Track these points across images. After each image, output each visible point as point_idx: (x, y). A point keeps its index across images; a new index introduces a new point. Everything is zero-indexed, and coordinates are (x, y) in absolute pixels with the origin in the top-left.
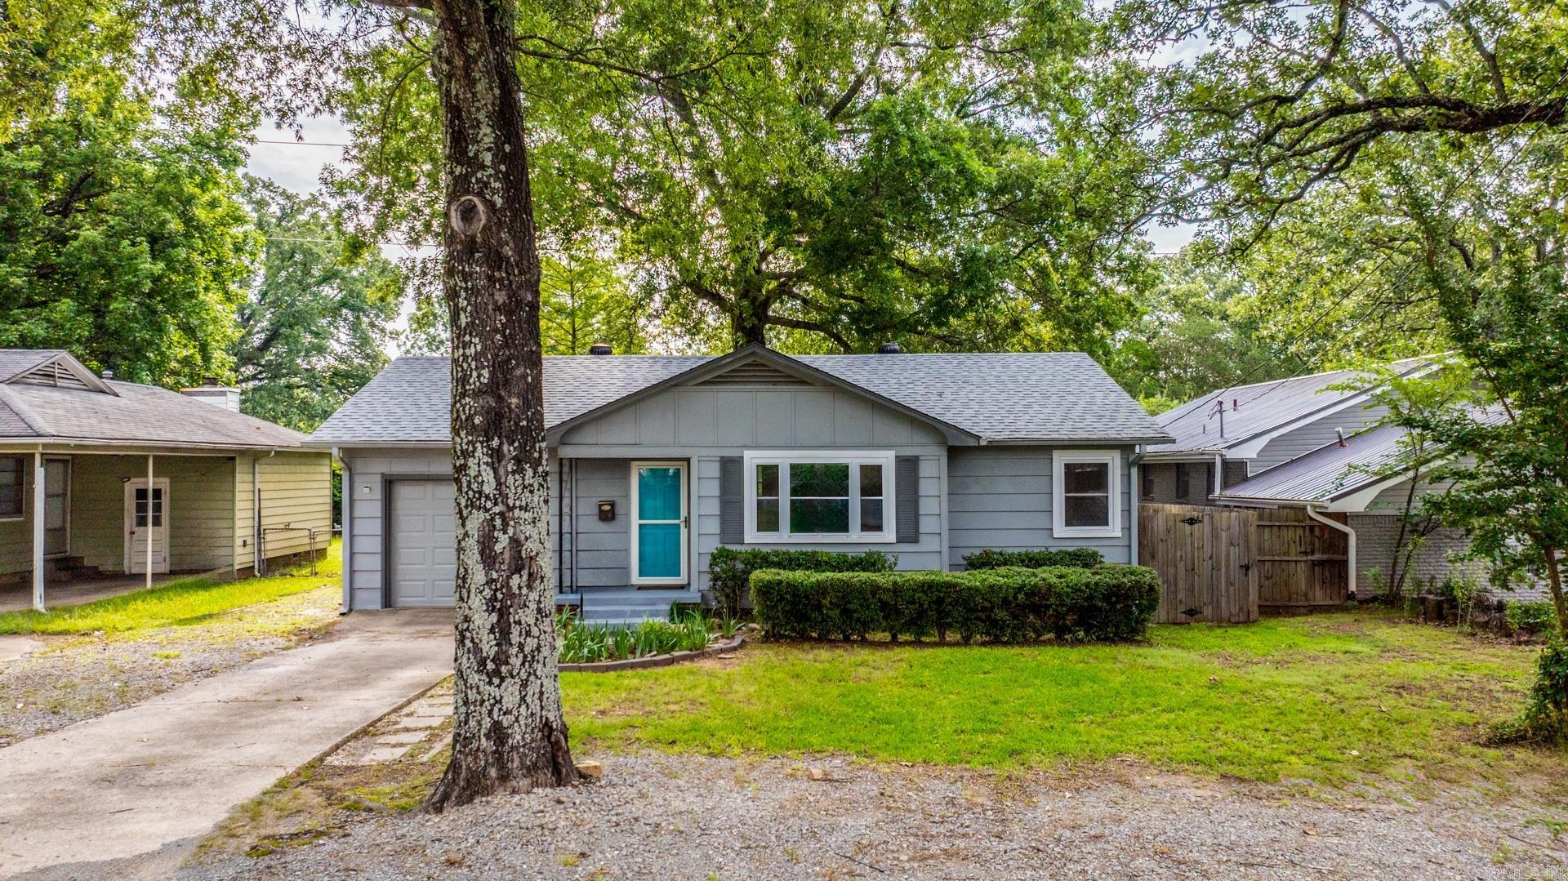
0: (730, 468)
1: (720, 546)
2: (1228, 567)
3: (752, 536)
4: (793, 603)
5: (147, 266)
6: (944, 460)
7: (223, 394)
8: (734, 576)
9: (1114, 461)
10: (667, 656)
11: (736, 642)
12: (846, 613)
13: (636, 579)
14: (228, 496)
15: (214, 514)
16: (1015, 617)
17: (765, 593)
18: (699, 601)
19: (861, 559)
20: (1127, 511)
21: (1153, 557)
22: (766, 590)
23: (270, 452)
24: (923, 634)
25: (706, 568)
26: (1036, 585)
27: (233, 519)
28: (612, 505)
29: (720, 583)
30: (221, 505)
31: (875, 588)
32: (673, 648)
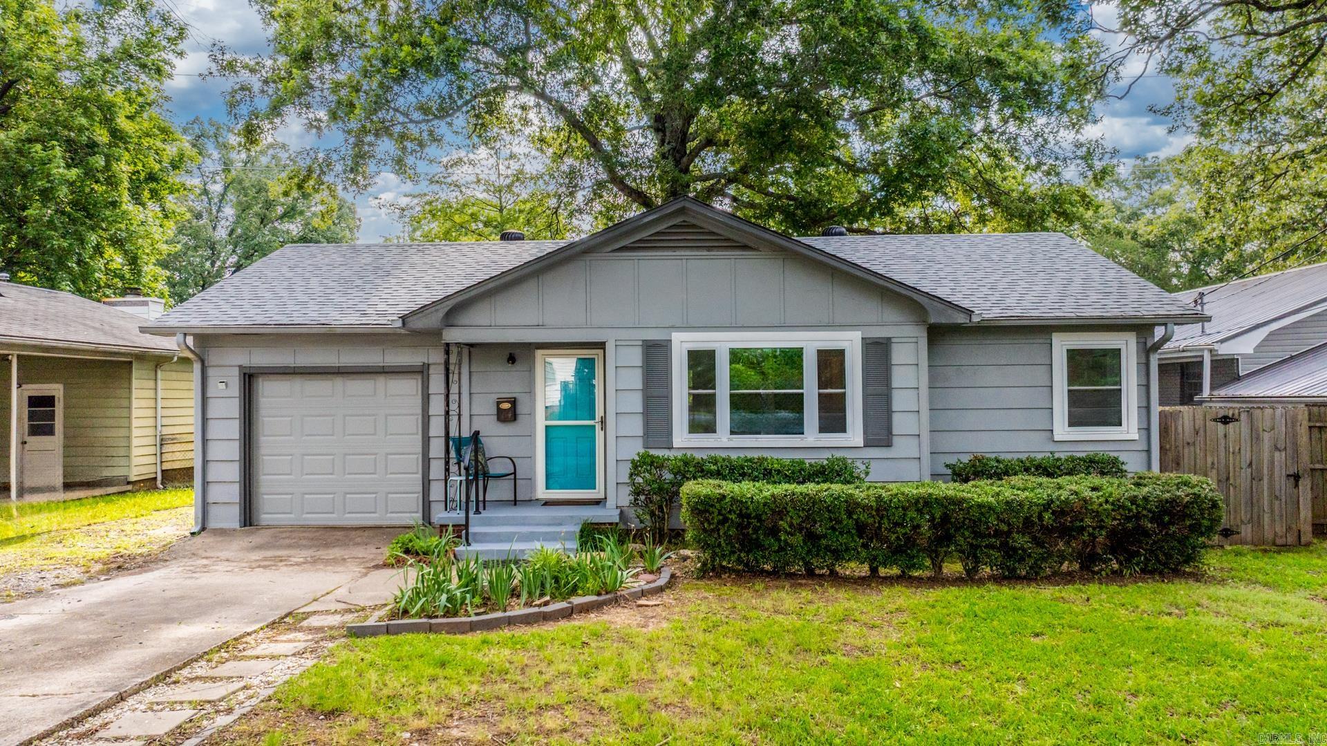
0: (655, 353)
1: (642, 451)
2: (1271, 476)
3: (683, 439)
4: (740, 526)
5: (61, 170)
6: (924, 342)
7: (145, 304)
8: (661, 489)
9: (1127, 345)
10: (563, 605)
11: (663, 580)
12: (811, 537)
13: (542, 492)
14: (125, 403)
15: (108, 422)
16: (1038, 542)
17: (700, 512)
18: (617, 520)
19: (823, 467)
20: (1146, 409)
21: (1178, 464)
22: (702, 508)
23: (172, 358)
24: (913, 566)
25: (625, 478)
26: (1067, 501)
27: (129, 427)
28: (514, 402)
29: (642, 498)
30: (117, 412)
31: (852, 506)
32: (574, 591)
